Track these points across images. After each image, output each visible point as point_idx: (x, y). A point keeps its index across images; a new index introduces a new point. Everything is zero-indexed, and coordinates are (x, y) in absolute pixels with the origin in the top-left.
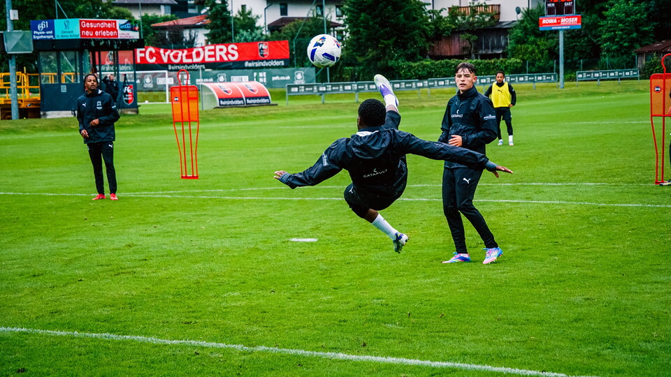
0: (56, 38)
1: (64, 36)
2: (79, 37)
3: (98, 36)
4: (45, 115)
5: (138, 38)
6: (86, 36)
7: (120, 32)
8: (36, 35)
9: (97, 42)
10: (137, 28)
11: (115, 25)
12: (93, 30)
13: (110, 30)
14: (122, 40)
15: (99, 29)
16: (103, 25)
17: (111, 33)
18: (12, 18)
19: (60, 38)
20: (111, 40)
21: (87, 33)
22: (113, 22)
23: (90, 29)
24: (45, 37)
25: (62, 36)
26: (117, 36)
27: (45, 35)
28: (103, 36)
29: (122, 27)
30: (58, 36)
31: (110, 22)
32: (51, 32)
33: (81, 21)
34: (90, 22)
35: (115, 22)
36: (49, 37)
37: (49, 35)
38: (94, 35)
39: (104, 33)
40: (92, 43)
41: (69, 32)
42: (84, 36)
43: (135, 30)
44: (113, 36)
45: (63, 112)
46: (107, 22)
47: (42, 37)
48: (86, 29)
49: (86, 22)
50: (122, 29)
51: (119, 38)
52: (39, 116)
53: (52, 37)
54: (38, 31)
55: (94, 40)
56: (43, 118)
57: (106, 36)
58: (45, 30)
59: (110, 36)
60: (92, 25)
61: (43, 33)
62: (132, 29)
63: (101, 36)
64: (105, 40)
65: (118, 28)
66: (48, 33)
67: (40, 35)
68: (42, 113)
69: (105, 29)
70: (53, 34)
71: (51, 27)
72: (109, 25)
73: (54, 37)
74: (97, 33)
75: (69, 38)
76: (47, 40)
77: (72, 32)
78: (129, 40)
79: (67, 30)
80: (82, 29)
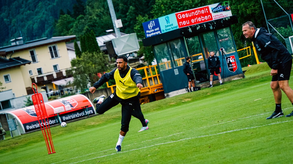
0: (163, 33)
1: (168, 29)
2: (178, 28)
3: (195, 23)
4: (168, 96)
5: (231, 15)
6: (184, 25)
7: (213, 14)
8: (149, 33)
9: (194, 28)
10: (229, 7)
11: (208, 10)
12: (189, 19)
13: (204, 15)
14: (215, 21)
15: (194, 17)
16: (197, 13)
17: (206, 18)
18: (117, 27)
19: (165, 32)
20: (207, 24)
21: (184, 23)
22: (205, 8)
23: (186, 19)
24: (154, 34)
25: (166, 30)
26: (212, 19)
27: (154, 32)
28: (199, 22)
29: (215, 10)
30: (163, 31)
31: (203, 9)
32: (158, 29)
33: (177, 15)
34: (185, 13)
35: (208, 8)
36: (157, 33)
37: (157, 31)
38: (191, 23)
39: (199, 19)
40: (190, 30)
41: (170, 25)
42: (182, 26)
43: (227, 10)
44: (208, 20)
45: (180, 91)
46: (201, 9)
47: (153, 34)
48: (183, 20)
49: (182, 14)
50: (215, 12)
51: (214, 20)
52: (164, 97)
53: (159, 32)
54: (149, 30)
55: (191, 27)
56: (167, 98)
57: (202, 21)
58: (153, 28)
59: (205, 20)
60: (187, 15)
61: (153, 30)
62: (224, 10)
63: (197, 22)
64: (200, 25)
65: (211, 12)
66: (156, 30)
67: (151, 33)
68: (166, 95)
69: (199, 16)
70: (160, 30)
71: (157, 25)
72: (203, 12)
73: (161, 32)
74: (193, 21)
75: (171, 30)
76: (156, 36)
77: (172, 25)
78: (222, 19)
79: (169, 24)
80: (179, 21)
